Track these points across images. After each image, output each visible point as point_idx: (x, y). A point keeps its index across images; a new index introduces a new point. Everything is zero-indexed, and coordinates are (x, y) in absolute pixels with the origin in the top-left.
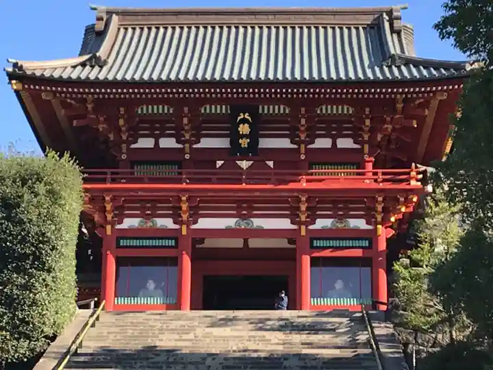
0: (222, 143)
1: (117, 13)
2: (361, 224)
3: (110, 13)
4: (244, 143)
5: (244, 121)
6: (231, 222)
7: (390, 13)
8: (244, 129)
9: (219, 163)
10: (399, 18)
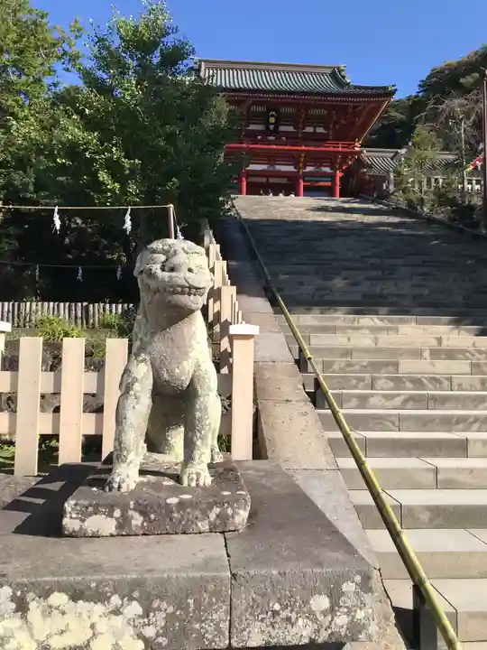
0: (260, 127)
1: (204, 61)
2: (327, 170)
3: (200, 61)
4: (272, 127)
5: (272, 116)
6: (265, 167)
7: (338, 68)
8: (272, 120)
9: (259, 137)
10: (343, 70)
